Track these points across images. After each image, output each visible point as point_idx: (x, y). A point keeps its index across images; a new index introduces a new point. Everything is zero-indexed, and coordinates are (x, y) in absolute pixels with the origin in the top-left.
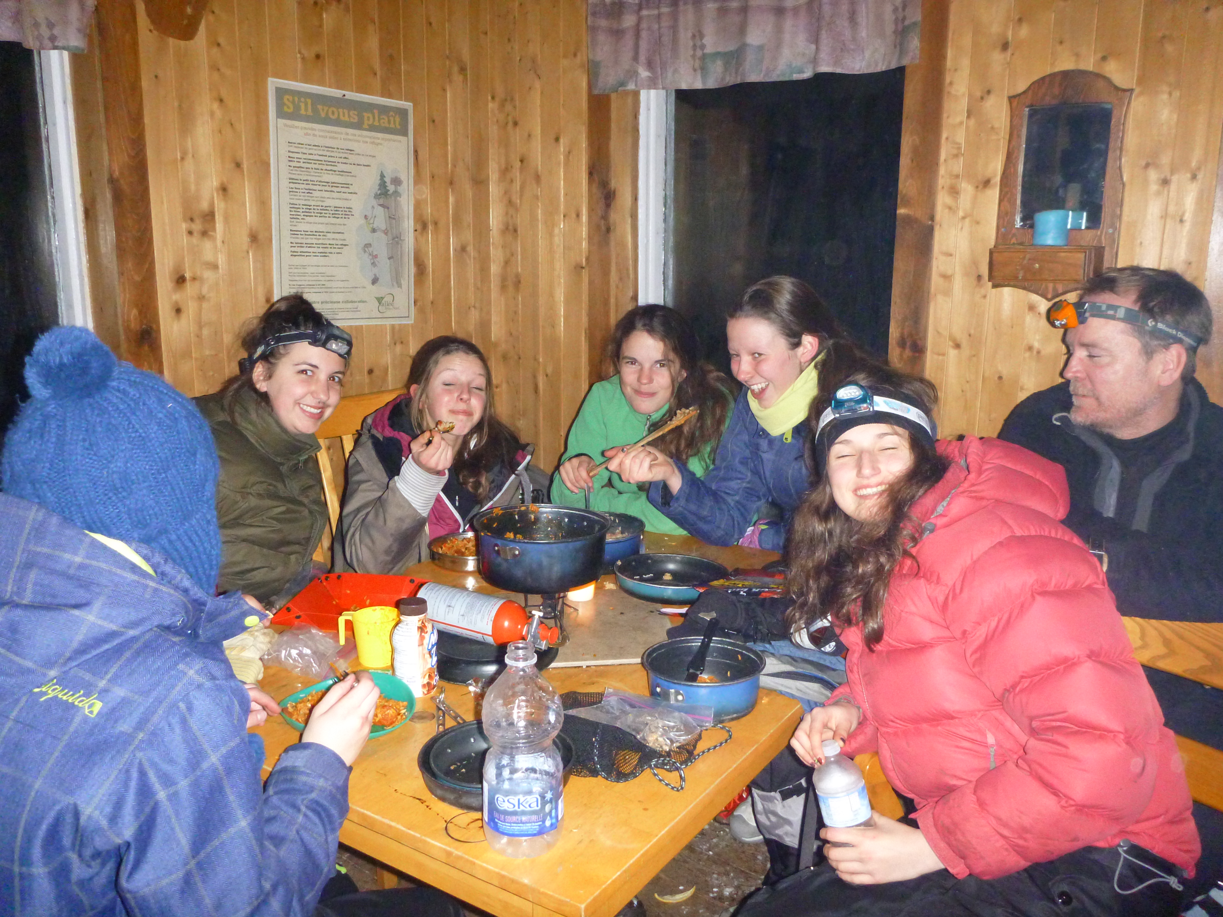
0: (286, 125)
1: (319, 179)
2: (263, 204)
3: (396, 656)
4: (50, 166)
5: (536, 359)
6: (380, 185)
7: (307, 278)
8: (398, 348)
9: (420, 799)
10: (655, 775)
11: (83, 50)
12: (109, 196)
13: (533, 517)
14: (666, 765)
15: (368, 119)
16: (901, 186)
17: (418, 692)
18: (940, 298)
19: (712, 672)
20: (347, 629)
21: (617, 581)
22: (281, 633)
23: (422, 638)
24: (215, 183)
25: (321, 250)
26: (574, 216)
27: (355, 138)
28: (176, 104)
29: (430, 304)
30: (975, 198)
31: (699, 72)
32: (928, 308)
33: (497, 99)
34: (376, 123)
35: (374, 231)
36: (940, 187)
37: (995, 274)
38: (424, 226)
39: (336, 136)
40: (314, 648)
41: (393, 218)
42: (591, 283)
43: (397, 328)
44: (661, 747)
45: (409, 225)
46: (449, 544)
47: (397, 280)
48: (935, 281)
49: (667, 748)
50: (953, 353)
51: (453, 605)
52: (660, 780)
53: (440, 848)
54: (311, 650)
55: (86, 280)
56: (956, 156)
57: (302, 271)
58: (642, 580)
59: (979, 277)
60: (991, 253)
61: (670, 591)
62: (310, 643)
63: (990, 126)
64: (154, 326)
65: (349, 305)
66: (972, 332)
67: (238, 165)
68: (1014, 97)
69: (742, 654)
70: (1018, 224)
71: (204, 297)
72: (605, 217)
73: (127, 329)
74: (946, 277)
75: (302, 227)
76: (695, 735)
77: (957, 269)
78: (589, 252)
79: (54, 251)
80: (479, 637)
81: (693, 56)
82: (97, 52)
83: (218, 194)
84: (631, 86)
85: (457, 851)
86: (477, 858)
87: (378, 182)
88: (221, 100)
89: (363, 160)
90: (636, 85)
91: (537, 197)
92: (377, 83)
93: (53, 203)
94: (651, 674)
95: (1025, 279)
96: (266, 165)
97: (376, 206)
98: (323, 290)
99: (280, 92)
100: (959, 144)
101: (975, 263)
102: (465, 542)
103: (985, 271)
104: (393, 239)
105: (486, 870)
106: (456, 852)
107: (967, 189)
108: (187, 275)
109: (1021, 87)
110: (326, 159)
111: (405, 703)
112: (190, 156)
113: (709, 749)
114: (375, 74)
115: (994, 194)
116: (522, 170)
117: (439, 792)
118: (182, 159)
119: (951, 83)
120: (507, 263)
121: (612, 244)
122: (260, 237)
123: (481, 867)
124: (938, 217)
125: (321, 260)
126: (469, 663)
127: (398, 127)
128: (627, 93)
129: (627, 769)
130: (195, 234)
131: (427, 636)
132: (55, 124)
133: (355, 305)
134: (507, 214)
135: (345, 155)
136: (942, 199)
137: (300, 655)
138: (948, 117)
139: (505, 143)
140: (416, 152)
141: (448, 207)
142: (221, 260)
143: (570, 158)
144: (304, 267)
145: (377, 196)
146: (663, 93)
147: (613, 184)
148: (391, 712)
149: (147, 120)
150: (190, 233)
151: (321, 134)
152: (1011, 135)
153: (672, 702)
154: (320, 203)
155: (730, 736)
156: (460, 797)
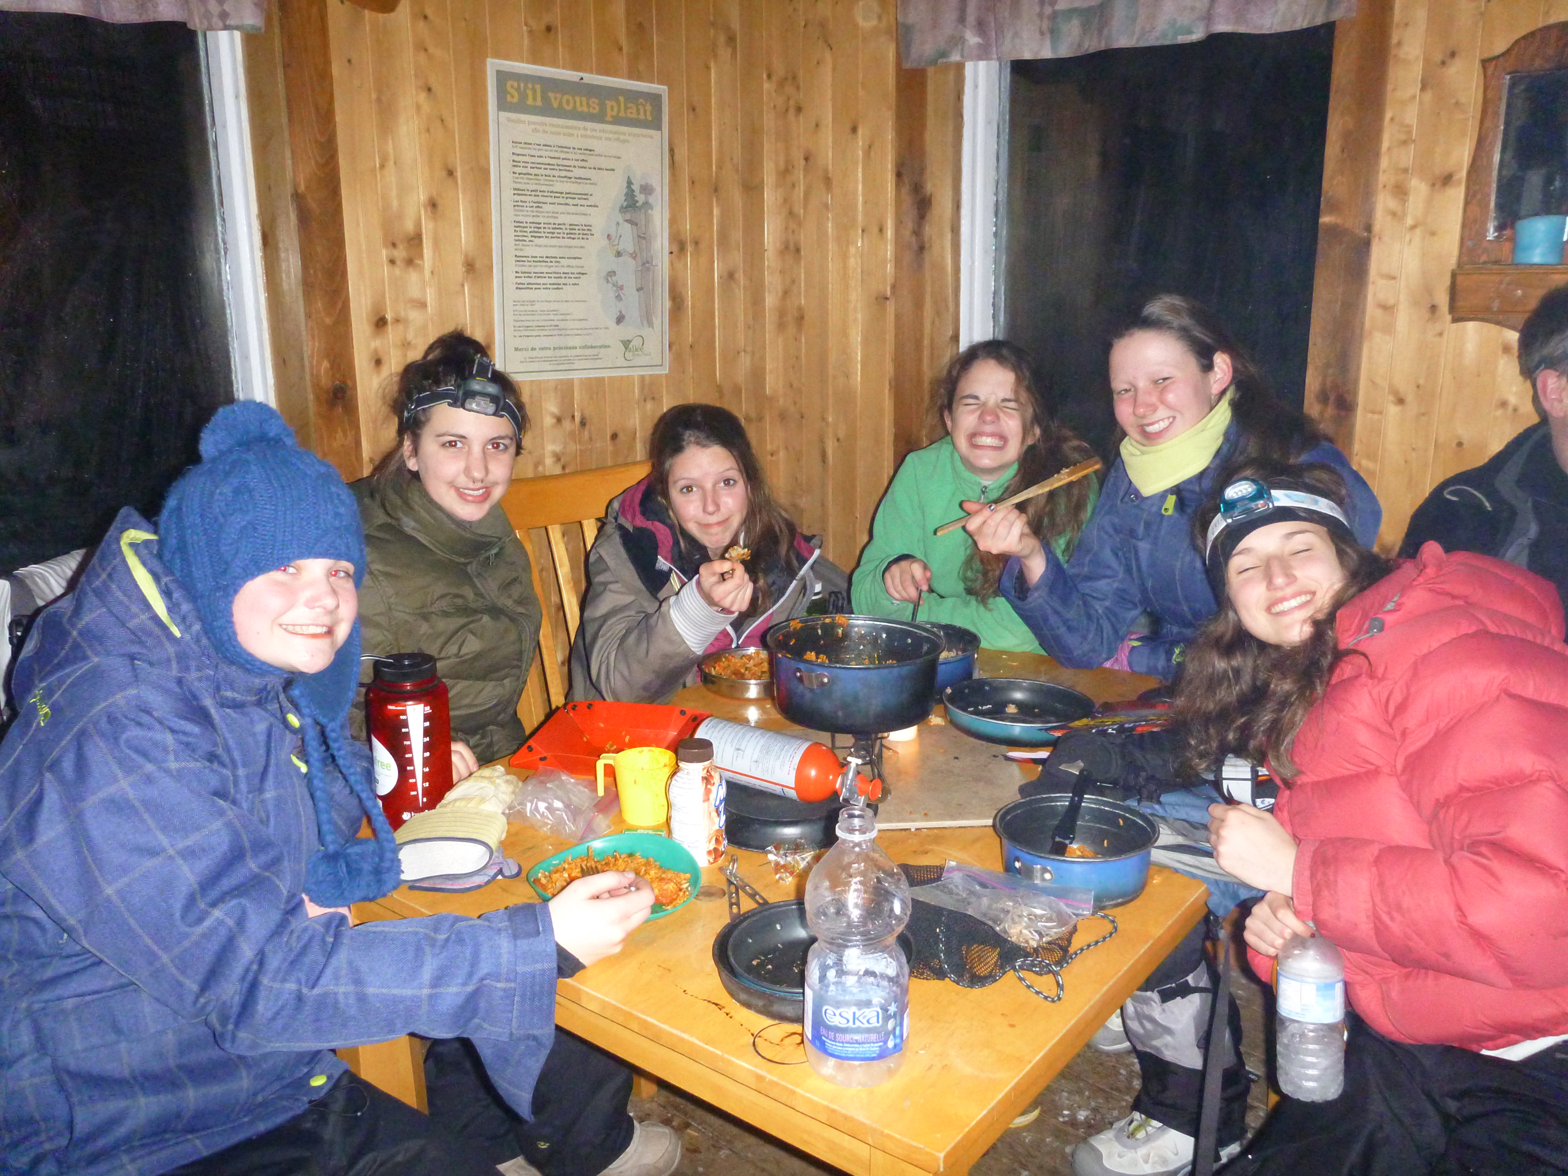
0: (509, 120)
1: (551, 188)
2: (481, 222)
3: (674, 814)
4: (219, 178)
5: (824, 419)
6: (626, 195)
7: (536, 317)
8: (649, 406)
9: (716, 1004)
10: (1021, 979)
11: (260, 29)
12: (293, 217)
13: (840, 631)
14: (1035, 966)
15: (612, 109)
16: (1325, 184)
17: (703, 860)
18: (1377, 337)
19: (1084, 841)
20: (606, 774)
21: (946, 714)
22: (525, 780)
23: (708, 792)
24: (423, 198)
25: (553, 281)
26: (875, 230)
27: (594, 134)
28: (374, 96)
29: (688, 349)
30: (1429, 201)
31: (1048, 35)
32: (1360, 349)
33: (774, 78)
34: (622, 114)
35: (619, 254)
36: (1380, 186)
37: (1460, 303)
38: (682, 247)
39: (571, 131)
40: (565, 799)
41: (643, 238)
42: (898, 317)
43: (647, 378)
44: (1027, 942)
45: (661, 244)
46: (724, 662)
47: (647, 318)
48: (1371, 312)
49: (1034, 944)
50: (1393, 410)
51: (742, 747)
52: (1028, 987)
53: (749, 1070)
54: (563, 802)
55: (265, 324)
56: (1405, 143)
57: (529, 308)
58: (977, 713)
59: (1433, 308)
60: (1454, 275)
61: (1017, 729)
62: (560, 793)
63: (1453, 101)
64: (349, 383)
65: (588, 352)
66: (1421, 381)
67: (451, 173)
68: (1490, 60)
69: (1125, 819)
70: (1491, 235)
71: (409, 343)
72: (917, 233)
73: (316, 385)
74: (1387, 309)
75: (530, 251)
76: (1069, 927)
77: (1402, 298)
78: (896, 278)
79: (225, 288)
80: (778, 790)
81: (1041, 16)
82: (277, 30)
83: (426, 211)
84: (955, 57)
85: (771, 1074)
86: (798, 1086)
87: (625, 191)
88: (429, 90)
89: (604, 163)
90: (962, 56)
91: (826, 206)
92: (623, 62)
93: (224, 226)
94: (1005, 842)
95: (1501, 311)
96: (486, 172)
97: (621, 221)
98: (555, 332)
99: (502, 77)
100: (1408, 126)
101: (1428, 290)
102: (745, 660)
103: (1442, 299)
104: (643, 264)
105: (811, 1101)
106: (769, 1077)
107: (1418, 188)
108: (389, 317)
109: (1500, 47)
110: (560, 162)
111: (688, 875)
112: (391, 163)
113: (1089, 946)
114: (621, 49)
115: (1457, 194)
116: (806, 170)
117: (743, 996)
118: (382, 166)
119: (1399, 44)
120: (786, 293)
121: (927, 265)
122: (478, 265)
123: (803, 1096)
124: (1377, 228)
125: (553, 294)
126: (767, 823)
127: (649, 118)
128: (947, 66)
129: (982, 970)
130: (398, 262)
131: (714, 789)
132: (225, 126)
133: (595, 351)
134: (786, 228)
135: (583, 157)
136: (1383, 202)
137: (549, 808)
138: (1394, 90)
139: (784, 136)
140: (672, 151)
141: (711, 221)
142: (430, 296)
143: (872, 154)
144: (532, 302)
145: (623, 210)
146: (995, 64)
147: (929, 187)
148: (671, 886)
149: (338, 118)
150: (392, 262)
151: (553, 129)
152: (1484, 112)
153: (1037, 882)
154: (552, 221)
155: (1116, 928)
156: (771, 1003)
